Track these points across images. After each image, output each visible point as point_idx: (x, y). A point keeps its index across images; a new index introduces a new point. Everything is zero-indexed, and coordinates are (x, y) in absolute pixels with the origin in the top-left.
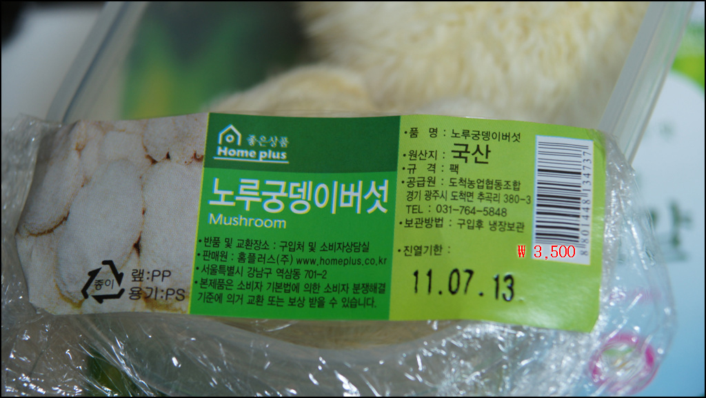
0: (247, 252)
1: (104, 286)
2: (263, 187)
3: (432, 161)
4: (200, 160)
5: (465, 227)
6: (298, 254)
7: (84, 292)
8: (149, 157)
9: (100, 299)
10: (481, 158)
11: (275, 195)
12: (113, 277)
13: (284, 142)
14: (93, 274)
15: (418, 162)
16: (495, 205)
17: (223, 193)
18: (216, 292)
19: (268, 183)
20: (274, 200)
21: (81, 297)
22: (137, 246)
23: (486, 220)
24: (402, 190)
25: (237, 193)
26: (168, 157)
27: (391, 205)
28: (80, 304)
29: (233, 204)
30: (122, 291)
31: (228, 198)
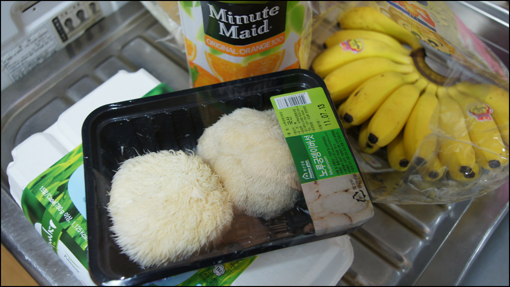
0: (337, 163)
1: (360, 196)
2: (317, 164)
3: (295, 128)
4: (316, 182)
5: (310, 118)
6: (332, 152)
7: (364, 201)
8: (319, 198)
9: (364, 196)
10: (290, 118)
11: (318, 161)
12: (357, 195)
13: (302, 162)
14: (358, 200)
15: (297, 131)
16: (301, 113)
17: (323, 173)
18: (350, 168)
19: (315, 163)
20: (320, 160)
21: (366, 202)
22: (346, 191)
23: (306, 114)
24: (305, 133)
25: (322, 170)
26: (317, 191)
27: (310, 135)
28: (368, 201)
29: (325, 170)
30: (360, 191)
31: (324, 171)
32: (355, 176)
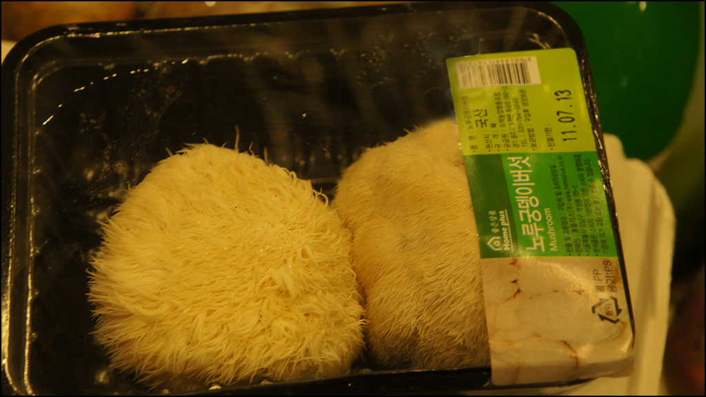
0: (571, 229)
1: (610, 310)
2: (526, 221)
3: (491, 137)
4: (515, 260)
5: (530, 118)
6: (565, 200)
7: (614, 322)
8: (514, 296)
9: (619, 311)
10: (483, 113)
11: (529, 216)
13: (492, 213)
14: (603, 318)
15: (493, 144)
16: (512, 104)
17: (535, 244)
18: (600, 244)
19: (522, 219)
20: (533, 215)
21: (619, 324)
23: (522, 108)
24: (512, 150)
25: (534, 236)
26: (515, 282)
27: (524, 155)
28: (624, 323)
29: (541, 238)
30: (612, 298)
31: (538, 241)
32: (607, 263)
